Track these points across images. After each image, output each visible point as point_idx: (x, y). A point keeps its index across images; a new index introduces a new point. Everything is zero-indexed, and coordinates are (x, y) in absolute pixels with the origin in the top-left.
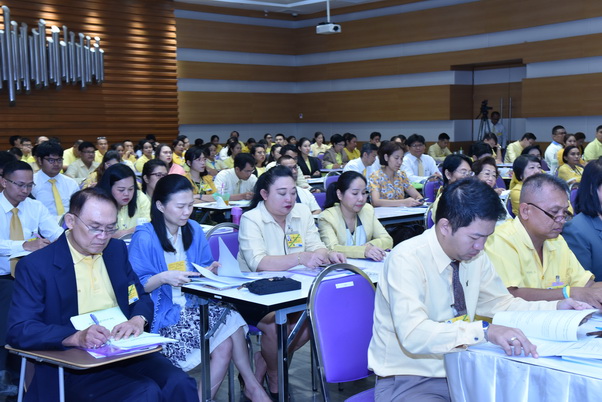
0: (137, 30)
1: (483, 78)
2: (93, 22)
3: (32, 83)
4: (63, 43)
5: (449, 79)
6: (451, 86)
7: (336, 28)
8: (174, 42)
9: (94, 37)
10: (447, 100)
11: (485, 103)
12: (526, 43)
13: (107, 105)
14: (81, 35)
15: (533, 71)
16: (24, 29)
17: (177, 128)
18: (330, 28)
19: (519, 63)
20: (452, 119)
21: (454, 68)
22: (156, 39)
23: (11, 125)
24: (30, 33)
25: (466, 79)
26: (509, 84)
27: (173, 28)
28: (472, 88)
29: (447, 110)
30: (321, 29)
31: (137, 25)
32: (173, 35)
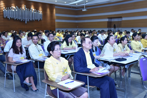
0: (48, 10)
1: (113, 20)
2: (40, 8)
3: (30, 20)
4: (35, 12)
5: (107, 20)
6: (108, 21)
7: (86, 10)
8: (55, 12)
9: (41, 11)
10: (107, 24)
11: (115, 25)
12: (122, 14)
13: (43, 24)
14: (38, 11)
15: (124, 19)
16: (28, 10)
17: (55, 29)
18: (85, 10)
19: (121, 17)
20: (107, 28)
21: (108, 18)
22: (52, 12)
23: (25, 28)
24: (29, 11)
25: (110, 20)
26: (118, 21)
27: (55, 10)
28: (111, 22)
29: (107, 26)
30: (83, 10)
31: (48, 9)
32: (55, 11)
